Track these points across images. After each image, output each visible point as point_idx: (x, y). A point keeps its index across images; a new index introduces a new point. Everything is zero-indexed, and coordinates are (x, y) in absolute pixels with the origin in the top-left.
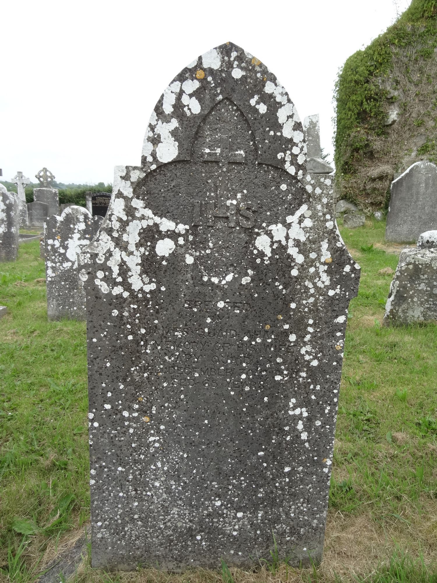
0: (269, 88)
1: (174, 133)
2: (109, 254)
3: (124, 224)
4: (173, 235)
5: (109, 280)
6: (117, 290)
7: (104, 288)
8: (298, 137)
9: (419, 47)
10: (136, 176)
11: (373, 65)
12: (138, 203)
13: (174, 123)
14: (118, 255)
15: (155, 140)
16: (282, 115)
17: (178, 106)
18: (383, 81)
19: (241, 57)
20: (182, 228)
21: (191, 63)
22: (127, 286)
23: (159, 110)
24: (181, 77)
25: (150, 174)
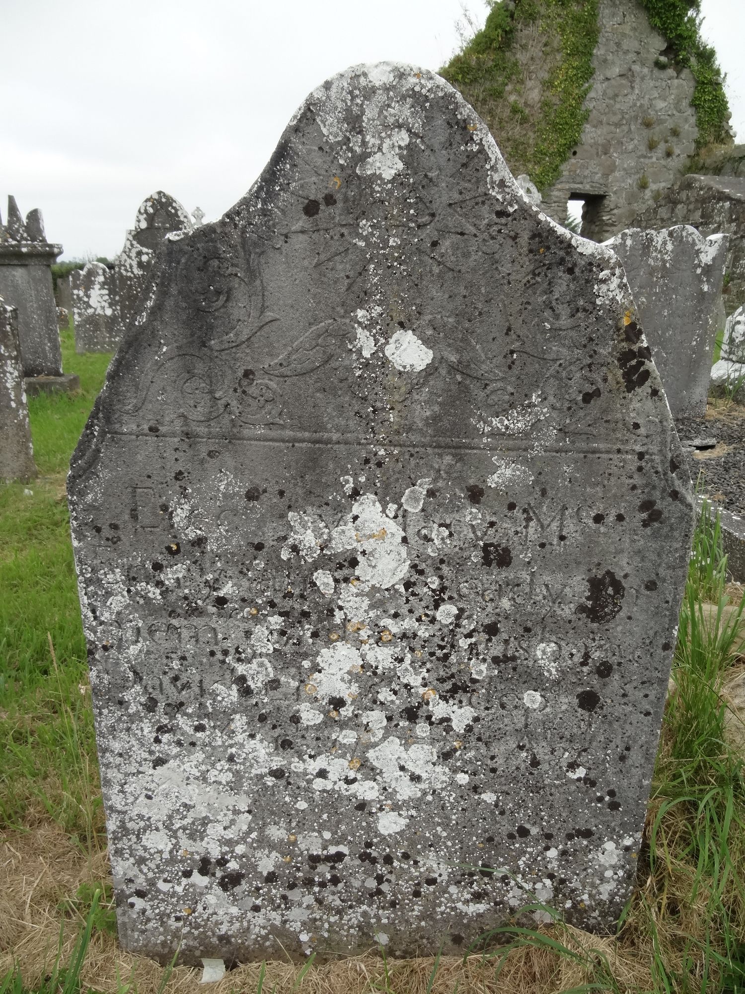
0: (174, 205)
1: (145, 219)
2: (126, 261)
3: (130, 250)
4: (147, 254)
5: (126, 270)
6: (129, 274)
7: (124, 273)
8: (185, 220)
10: (133, 233)
12: (135, 242)
13: (145, 216)
14: (129, 261)
15: (139, 221)
16: (179, 213)
17: (146, 210)
19: (164, 195)
20: (150, 251)
21: (149, 196)
22: (132, 272)
23: (139, 212)
24: (146, 201)
25: (138, 233)
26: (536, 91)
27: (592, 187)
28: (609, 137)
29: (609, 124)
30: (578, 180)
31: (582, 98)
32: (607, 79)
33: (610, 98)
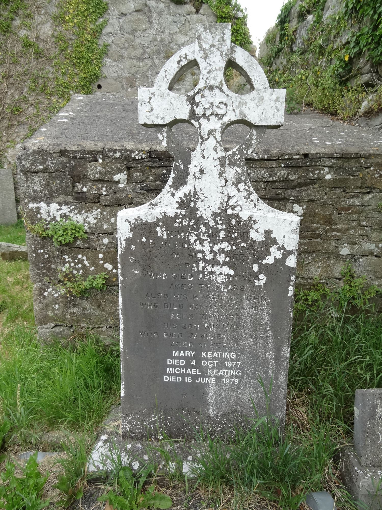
26: (48, 25)
28: (133, 71)
29: (131, 58)
31: (97, 33)
32: (124, 15)
33: (128, 33)
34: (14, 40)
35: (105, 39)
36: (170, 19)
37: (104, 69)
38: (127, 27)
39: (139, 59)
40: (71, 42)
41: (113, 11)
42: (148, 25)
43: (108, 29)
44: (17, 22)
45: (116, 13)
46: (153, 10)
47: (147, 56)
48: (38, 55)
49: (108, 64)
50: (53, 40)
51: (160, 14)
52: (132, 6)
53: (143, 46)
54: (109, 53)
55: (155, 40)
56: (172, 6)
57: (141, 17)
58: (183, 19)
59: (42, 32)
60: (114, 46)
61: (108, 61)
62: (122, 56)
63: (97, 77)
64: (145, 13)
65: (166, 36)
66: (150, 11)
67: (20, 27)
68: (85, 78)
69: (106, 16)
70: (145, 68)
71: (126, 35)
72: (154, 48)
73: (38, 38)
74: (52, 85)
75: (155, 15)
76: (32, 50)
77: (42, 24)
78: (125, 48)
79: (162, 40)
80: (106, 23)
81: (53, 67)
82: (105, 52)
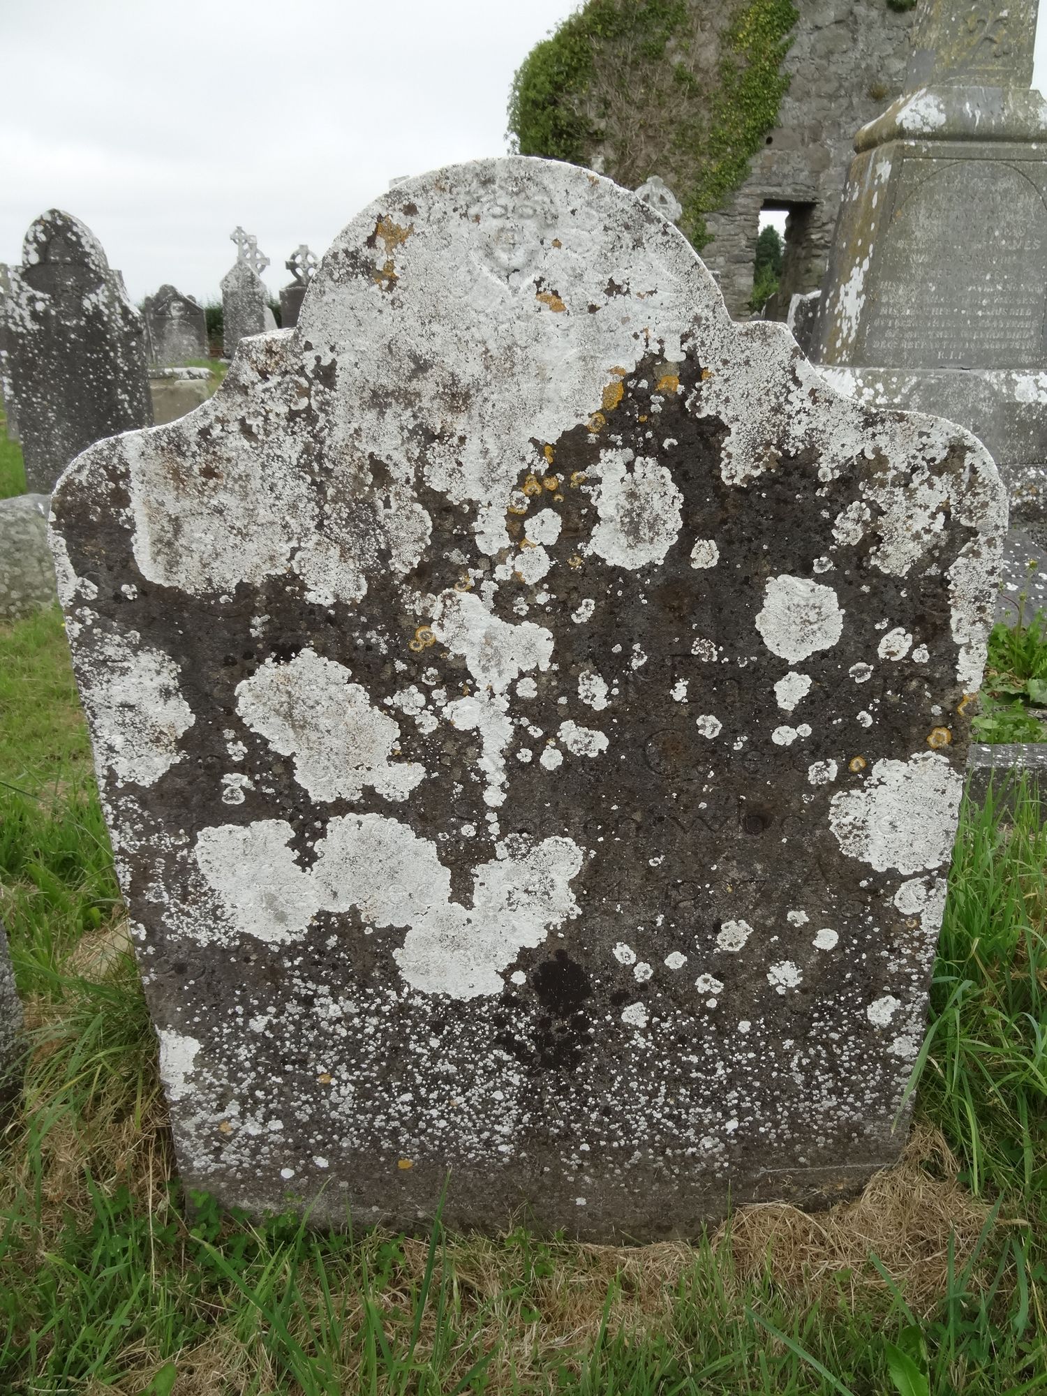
0: (75, 229)
1: (36, 250)
2: (13, 310)
3: (18, 294)
4: (43, 300)
5: (15, 324)
6: (20, 329)
7: (13, 328)
9: (640, 40)
10: (21, 270)
11: (562, 73)
12: (24, 284)
13: (35, 245)
14: (18, 310)
15: (27, 253)
17: (35, 238)
18: (582, 102)
19: (60, 215)
20: (47, 296)
21: (37, 217)
22: (25, 327)
23: (27, 240)
24: (36, 223)
25: (27, 270)
26: (712, 47)
27: (795, 190)
28: (820, 116)
29: (820, 96)
30: (775, 180)
31: (779, 57)
32: (818, 28)
33: (821, 57)
34: (664, 71)
35: (790, 67)
36: (883, 34)
37: (780, 114)
38: (821, 48)
39: (832, 97)
40: (740, 72)
41: (805, 23)
42: (850, 44)
43: (794, 51)
44: (671, 44)
45: (809, 25)
46: (860, 21)
47: (843, 92)
48: (694, 92)
49: (787, 106)
50: (716, 69)
51: (870, 27)
52: (831, 14)
53: (840, 78)
54: (791, 89)
55: (858, 67)
56: (889, 14)
57: (842, 32)
58: (902, 33)
59: (703, 57)
60: (798, 77)
61: (788, 102)
62: (808, 93)
63: (771, 126)
64: (848, 26)
65: (874, 61)
66: (856, 22)
67: (674, 51)
68: (754, 128)
69: (793, 31)
70: (838, 113)
71: (817, 60)
72: (855, 80)
73: (696, 66)
74: (704, 138)
75: (863, 28)
76: (686, 86)
77: (704, 45)
78: (815, 81)
79: (868, 68)
80: (792, 41)
81: (710, 110)
82: (785, 88)
